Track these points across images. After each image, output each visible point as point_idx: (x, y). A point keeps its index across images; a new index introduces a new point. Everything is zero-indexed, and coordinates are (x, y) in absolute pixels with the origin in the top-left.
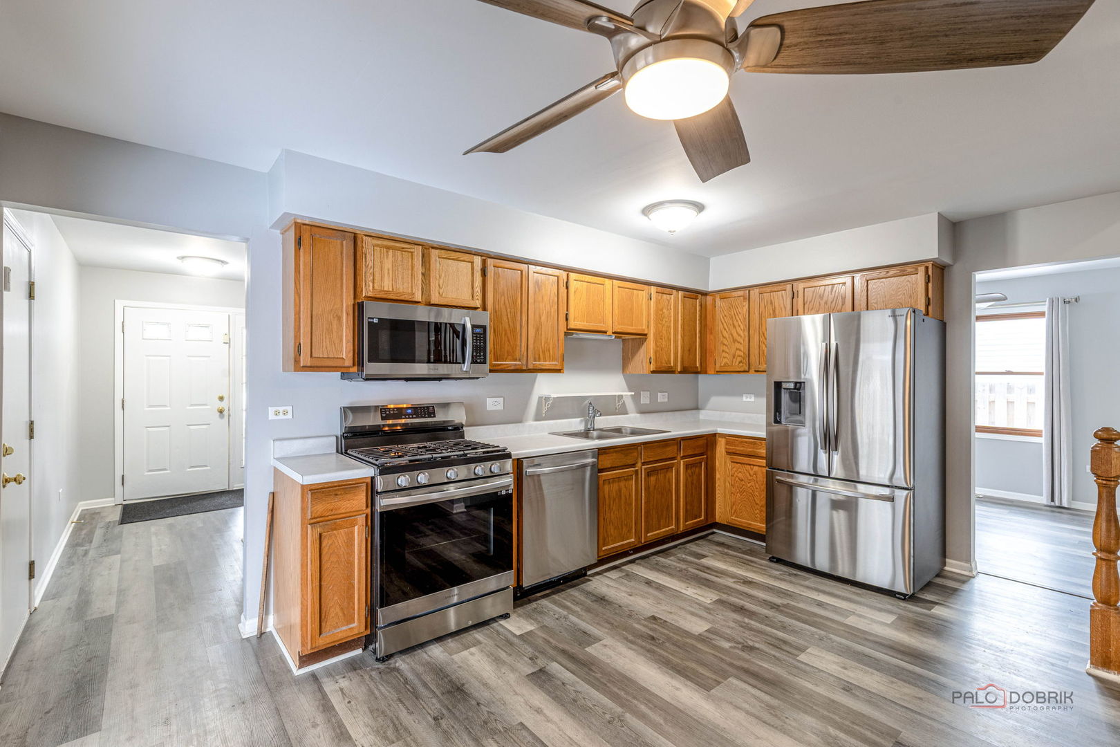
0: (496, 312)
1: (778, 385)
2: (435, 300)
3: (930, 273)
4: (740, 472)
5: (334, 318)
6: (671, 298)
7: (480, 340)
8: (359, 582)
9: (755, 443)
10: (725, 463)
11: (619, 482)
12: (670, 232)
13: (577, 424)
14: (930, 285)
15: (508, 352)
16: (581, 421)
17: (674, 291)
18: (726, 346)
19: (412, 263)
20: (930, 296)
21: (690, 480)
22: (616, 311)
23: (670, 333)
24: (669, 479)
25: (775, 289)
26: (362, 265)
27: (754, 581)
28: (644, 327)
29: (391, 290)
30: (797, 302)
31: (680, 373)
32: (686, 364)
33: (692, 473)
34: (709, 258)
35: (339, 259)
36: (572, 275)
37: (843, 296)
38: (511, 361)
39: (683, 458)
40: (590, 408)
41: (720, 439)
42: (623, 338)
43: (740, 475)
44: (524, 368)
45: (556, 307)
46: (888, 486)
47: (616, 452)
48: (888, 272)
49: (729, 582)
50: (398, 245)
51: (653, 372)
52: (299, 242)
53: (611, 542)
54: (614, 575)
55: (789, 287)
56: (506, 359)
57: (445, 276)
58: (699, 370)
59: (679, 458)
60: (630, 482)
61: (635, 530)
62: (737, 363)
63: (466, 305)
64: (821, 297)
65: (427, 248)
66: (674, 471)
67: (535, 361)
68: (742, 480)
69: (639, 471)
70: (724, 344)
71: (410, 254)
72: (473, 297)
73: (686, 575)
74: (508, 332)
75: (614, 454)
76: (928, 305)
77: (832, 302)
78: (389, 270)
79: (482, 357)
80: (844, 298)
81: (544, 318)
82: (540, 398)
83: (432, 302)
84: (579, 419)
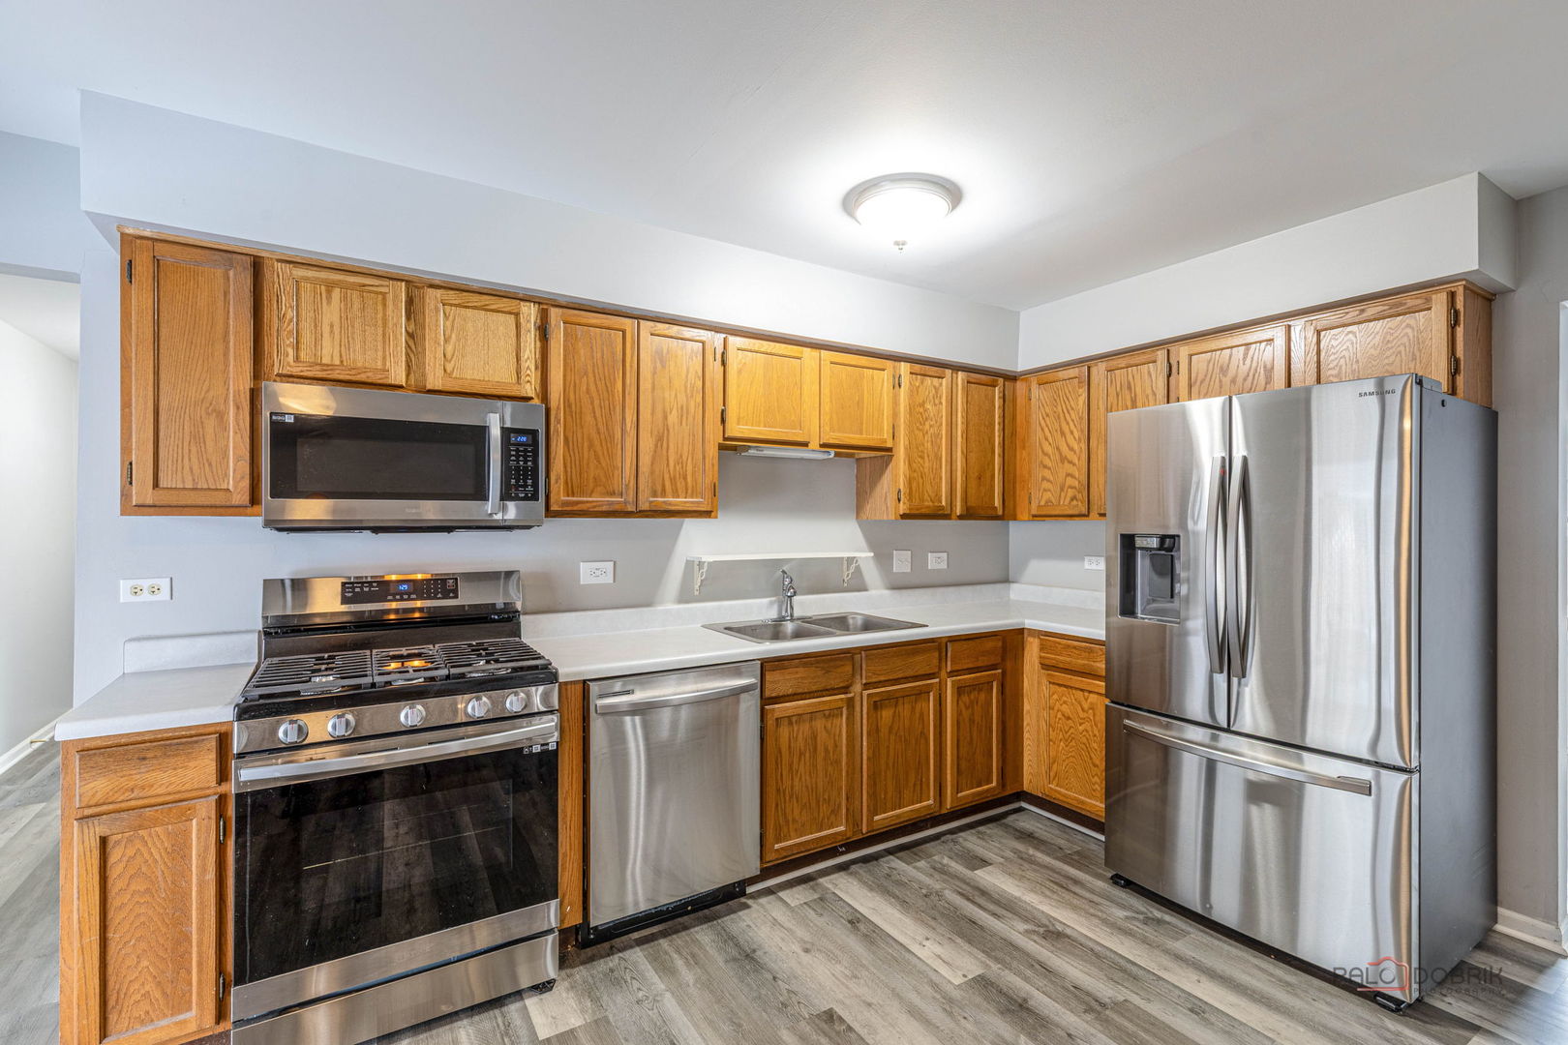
0: (570, 406)
1: (1128, 542)
2: (435, 381)
3: (1460, 305)
4: (1065, 702)
5: (208, 414)
6: (941, 384)
7: (526, 457)
8: (200, 930)
9: (1091, 651)
10: (1039, 683)
11: (811, 720)
12: (897, 243)
13: (761, 609)
14: (1460, 331)
15: (595, 478)
16: (771, 603)
17: (948, 372)
18: (1049, 469)
19: (385, 314)
20: (1460, 353)
21: (966, 714)
22: (826, 407)
23: (940, 447)
24: (922, 714)
25: (1133, 361)
26: (270, 315)
27: (1068, 931)
28: (885, 437)
29: (337, 362)
30: (1178, 382)
31: (961, 517)
32: (972, 502)
33: (971, 702)
34: (1019, 313)
35: (220, 303)
36: (735, 341)
37: (1269, 366)
38: (603, 495)
39: (951, 674)
40: (785, 580)
41: (1031, 639)
42: (857, 457)
43: (1064, 708)
44: (630, 508)
45: (699, 399)
46: (1367, 763)
47: (805, 665)
48: (1363, 311)
49: (1014, 931)
50: (352, 279)
51: (904, 516)
52: (129, 270)
53: (792, 834)
54: (795, 897)
55: (1161, 355)
56: (592, 492)
57: (459, 340)
58: (1000, 512)
59: (943, 674)
60: (836, 721)
61: (847, 810)
62: (1068, 499)
63: (504, 393)
64: (1224, 370)
65: (416, 288)
66: (931, 698)
67: (655, 495)
68: (1069, 718)
69: (858, 698)
70: (1045, 467)
71: (380, 297)
72: (519, 378)
73: (934, 907)
74: (597, 443)
75: (801, 669)
76: (1454, 371)
77: (1245, 380)
78: (332, 326)
79: (530, 488)
80: (1269, 371)
81: (673, 418)
82: (689, 564)
83: (429, 387)
84: (766, 601)
